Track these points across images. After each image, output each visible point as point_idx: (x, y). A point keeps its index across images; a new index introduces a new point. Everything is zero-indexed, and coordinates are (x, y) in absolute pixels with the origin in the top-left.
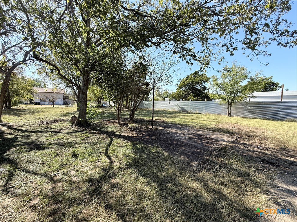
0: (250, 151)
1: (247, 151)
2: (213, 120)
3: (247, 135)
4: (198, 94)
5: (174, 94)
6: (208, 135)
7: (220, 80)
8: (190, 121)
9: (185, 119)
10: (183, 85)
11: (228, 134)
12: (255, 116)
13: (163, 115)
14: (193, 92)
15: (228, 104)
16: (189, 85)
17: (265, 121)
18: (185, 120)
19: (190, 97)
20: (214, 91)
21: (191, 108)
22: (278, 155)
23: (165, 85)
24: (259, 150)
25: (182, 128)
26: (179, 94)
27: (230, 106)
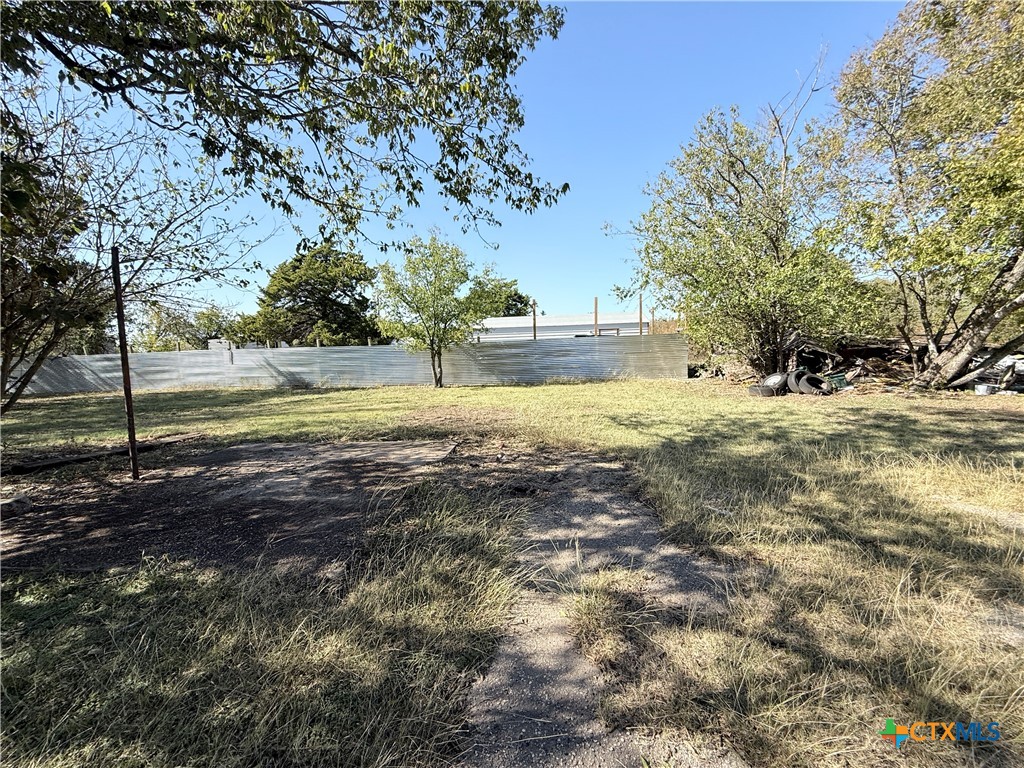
0: (483, 474)
1: (476, 475)
2: (397, 405)
3: (477, 433)
4: (344, 321)
5: (248, 321)
6: (377, 455)
7: (405, 280)
8: (322, 418)
9: (299, 413)
10: (285, 288)
11: (435, 438)
12: (494, 379)
13: (203, 414)
14: (324, 316)
15: (432, 353)
16: (307, 290)
17: (512, 389)
18: (301, 418)
19: (316, 331)
20: (392, 313)
21: (324, 372)
22: (533, 467)
23: (186, 281)
24: (500, 465)
25: (288, 450)
26: (269, 323)
27: (436, 358)
